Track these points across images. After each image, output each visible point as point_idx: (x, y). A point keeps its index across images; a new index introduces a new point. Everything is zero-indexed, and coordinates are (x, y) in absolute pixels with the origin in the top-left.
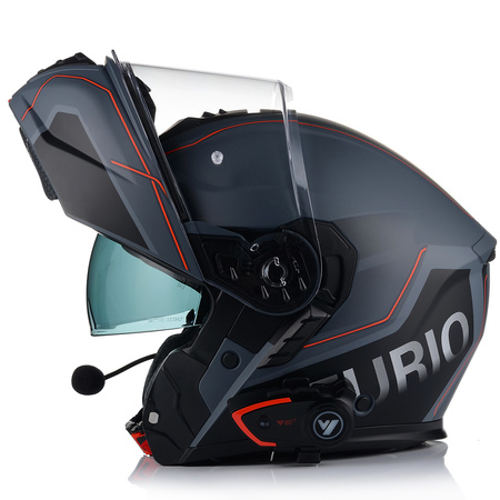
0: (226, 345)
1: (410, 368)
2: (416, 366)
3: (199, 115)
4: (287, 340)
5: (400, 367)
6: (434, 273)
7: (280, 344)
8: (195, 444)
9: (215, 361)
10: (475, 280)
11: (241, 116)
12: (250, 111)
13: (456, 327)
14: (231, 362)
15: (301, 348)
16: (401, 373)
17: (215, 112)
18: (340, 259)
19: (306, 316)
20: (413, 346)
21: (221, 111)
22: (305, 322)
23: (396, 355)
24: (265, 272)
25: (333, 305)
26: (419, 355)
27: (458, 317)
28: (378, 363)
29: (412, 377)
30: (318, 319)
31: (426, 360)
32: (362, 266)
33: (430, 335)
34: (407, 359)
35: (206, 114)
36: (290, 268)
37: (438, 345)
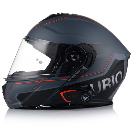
1: (107, 85)
2: (109, 84)
3: (56, 14)
4: (76, 75)
5: (104, 84)
6: (115, 61)
7: (74, 76)
10: (125, 63)
11: (67, 15)
12: (69, 14)
13: (119, 75)
15: (79, 77)
17: (60, 13)
18: (92, 54)
20: (108, 79)
21: (62, 13)
22: (81, 70)
23: (104, 81)
25: (89, 67)
26: (109, 82)
27: (120, 72)
28: (99, 83)
29: (107, 87)
30: (85, 70)
31: (111, 83)
32: (97, 57)
33: (113, 77)
34: (107, 82)
35: (58, 14)
37: (115, 79)
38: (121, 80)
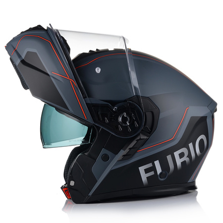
0: (104, 151)
1: (183, 160)
2: (185, 158)
3: (87, 52)
4: (130, 149)
6: (192, 118)
7: (127, 150)
8: (90, 194)
9: (99, 158)
10: (209, 121)
11: (106, 52)
12: (109, 50)
14: (106, 158)
15: (136, 152)
16: (179, 162)
17: (95, 50)
18: (152, 113)
19: (138, 138)
21: (97, 50)
22: (138, 140)
23: (176, 154)
24: (120, 119)
25: (149, 133)
26: (186, 154)
27: (202, 137)
28: (169, 158)
29: (183, 163)
30: (143, 139)
31: (189, 156)
32: (162, 116)
33: (191, 145)
34: (181, 155)
35: (90, 51)
36: (131, 117)
37: (194, 149)
38: (205, 148)
